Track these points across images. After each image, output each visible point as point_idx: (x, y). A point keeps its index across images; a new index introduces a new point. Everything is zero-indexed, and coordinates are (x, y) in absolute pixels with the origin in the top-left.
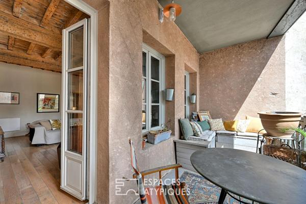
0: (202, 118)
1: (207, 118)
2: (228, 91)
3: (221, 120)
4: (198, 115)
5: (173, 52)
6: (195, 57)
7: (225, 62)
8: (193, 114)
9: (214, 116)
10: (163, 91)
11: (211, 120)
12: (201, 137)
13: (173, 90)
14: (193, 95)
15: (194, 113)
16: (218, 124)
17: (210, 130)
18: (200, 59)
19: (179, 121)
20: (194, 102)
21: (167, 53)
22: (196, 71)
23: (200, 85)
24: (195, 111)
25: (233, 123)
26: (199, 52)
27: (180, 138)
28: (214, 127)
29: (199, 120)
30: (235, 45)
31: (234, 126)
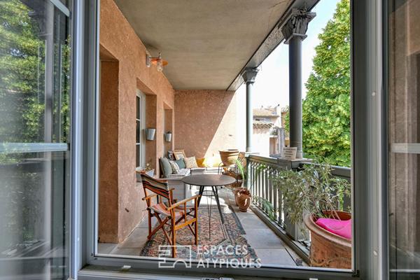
0: (178, 158)
1: (182, 156)
2: (200, 130)
3: (194, 158)
4: (173, 154)
5: (155, 93)
6: (171, 93)
7: (197, 104)
8: (168, 153)
9: (188, 155)
10: (143, 130)
11: (186, 159)
12: (179, 173)
13: (154, 130)
14: (169, 133)
15: (170, 152)
16: (192, 162)
17: (185, 168)
18: (175, 95)
19: (160, 160)
20: (170, 140)
21: (149, 92)
22: (171, 108)
23: (175, 122)
24: (171, 150)
25: (203, 160)
26: (175, 89)
27: (160, 177)
28: (189, 165)
29: (175, 159)
30: (205, 90)
31: (204, 163)
